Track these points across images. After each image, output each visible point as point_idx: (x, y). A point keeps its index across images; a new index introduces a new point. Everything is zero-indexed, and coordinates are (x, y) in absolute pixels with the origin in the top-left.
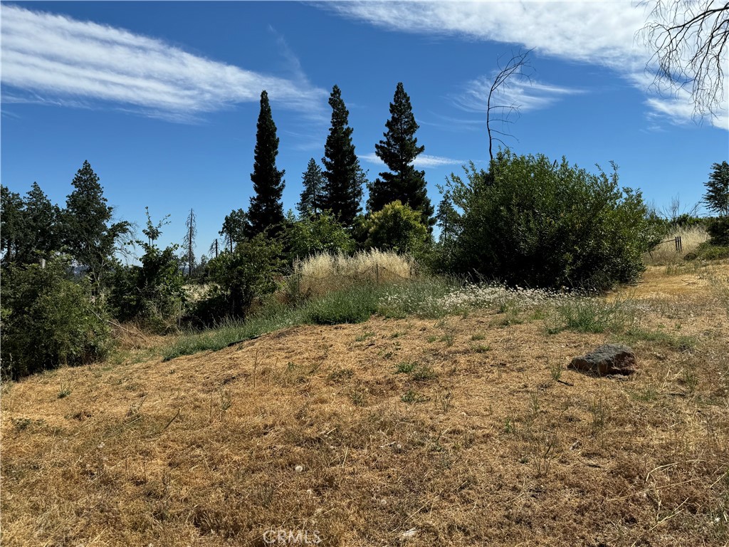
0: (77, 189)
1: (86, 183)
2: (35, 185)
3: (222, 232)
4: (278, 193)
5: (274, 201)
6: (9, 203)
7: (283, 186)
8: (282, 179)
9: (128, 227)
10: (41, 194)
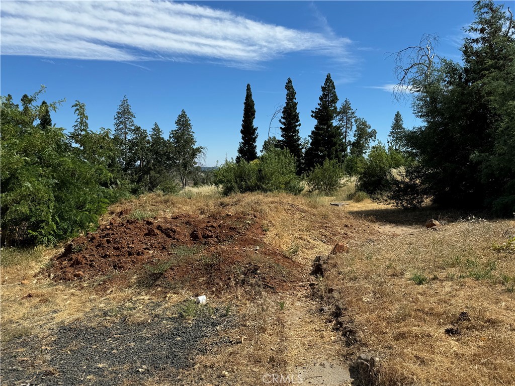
0: (178, 127)
1: (183, 122)
2: (156, 124)
3: (262, 151)
4: (254, 140)
5: (252, 144)
6: (141, 135)
7: (257, 136)
8: (257, 132)
9: (202, 150)
10: (159, 129)
